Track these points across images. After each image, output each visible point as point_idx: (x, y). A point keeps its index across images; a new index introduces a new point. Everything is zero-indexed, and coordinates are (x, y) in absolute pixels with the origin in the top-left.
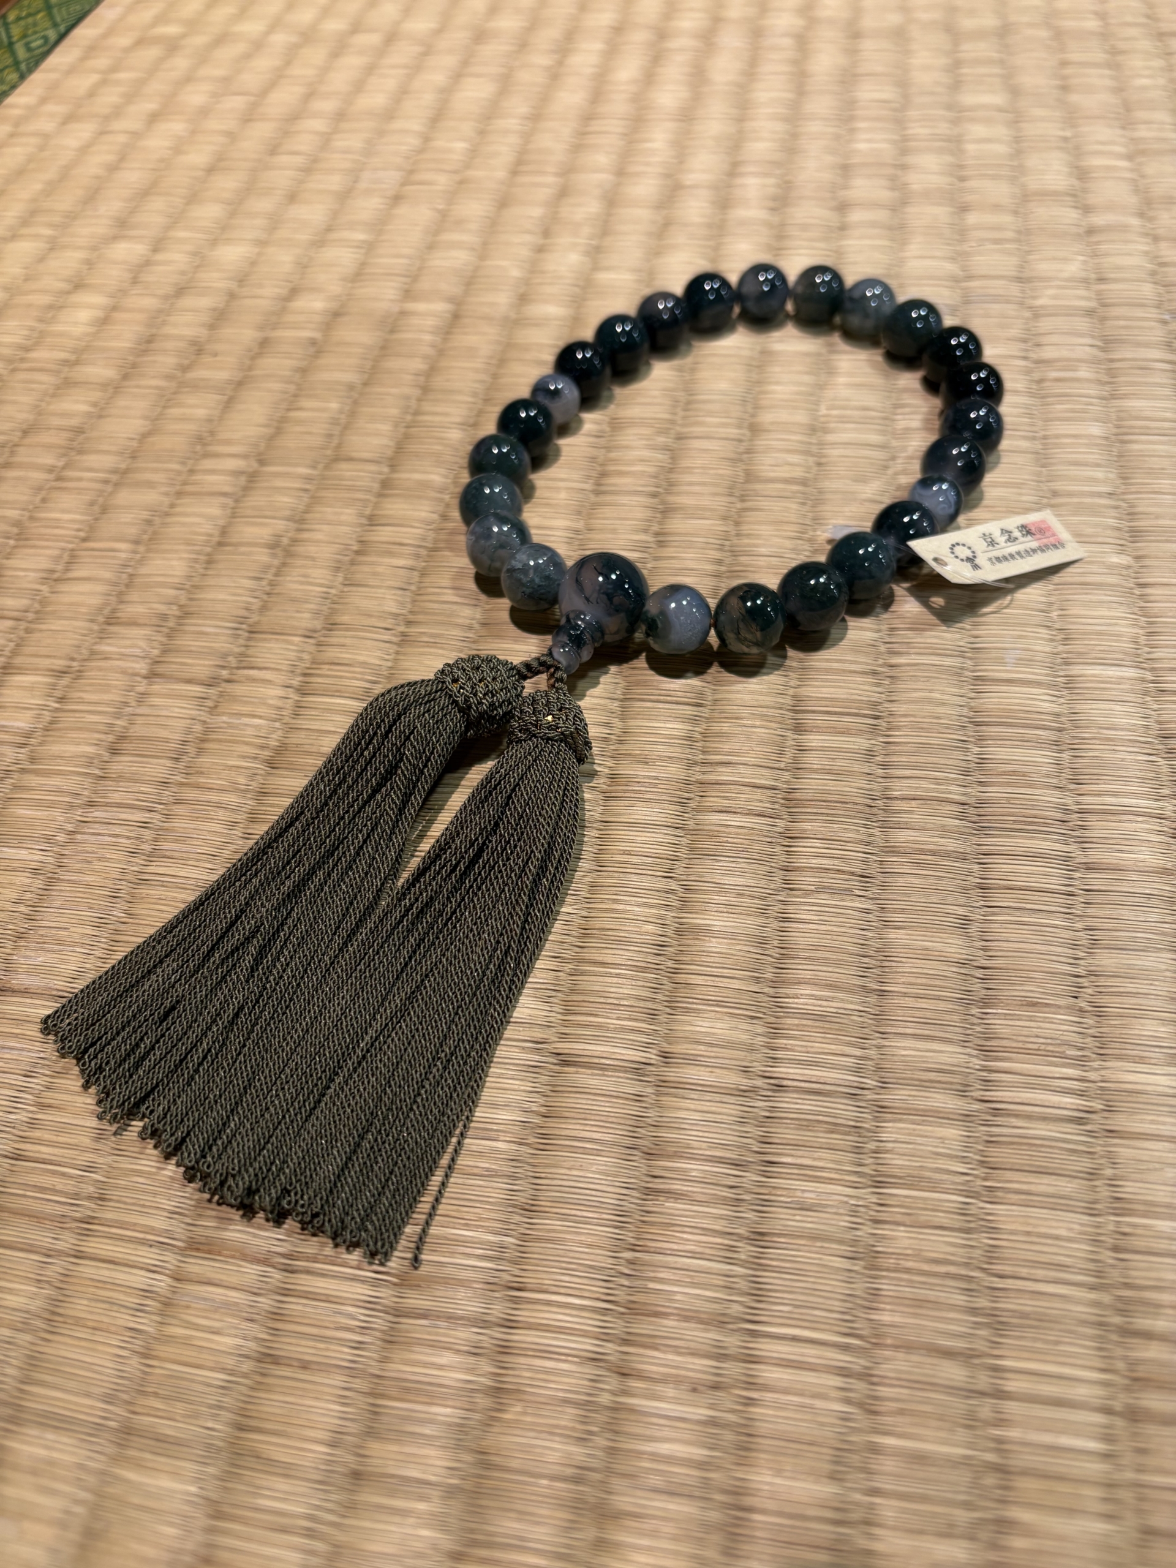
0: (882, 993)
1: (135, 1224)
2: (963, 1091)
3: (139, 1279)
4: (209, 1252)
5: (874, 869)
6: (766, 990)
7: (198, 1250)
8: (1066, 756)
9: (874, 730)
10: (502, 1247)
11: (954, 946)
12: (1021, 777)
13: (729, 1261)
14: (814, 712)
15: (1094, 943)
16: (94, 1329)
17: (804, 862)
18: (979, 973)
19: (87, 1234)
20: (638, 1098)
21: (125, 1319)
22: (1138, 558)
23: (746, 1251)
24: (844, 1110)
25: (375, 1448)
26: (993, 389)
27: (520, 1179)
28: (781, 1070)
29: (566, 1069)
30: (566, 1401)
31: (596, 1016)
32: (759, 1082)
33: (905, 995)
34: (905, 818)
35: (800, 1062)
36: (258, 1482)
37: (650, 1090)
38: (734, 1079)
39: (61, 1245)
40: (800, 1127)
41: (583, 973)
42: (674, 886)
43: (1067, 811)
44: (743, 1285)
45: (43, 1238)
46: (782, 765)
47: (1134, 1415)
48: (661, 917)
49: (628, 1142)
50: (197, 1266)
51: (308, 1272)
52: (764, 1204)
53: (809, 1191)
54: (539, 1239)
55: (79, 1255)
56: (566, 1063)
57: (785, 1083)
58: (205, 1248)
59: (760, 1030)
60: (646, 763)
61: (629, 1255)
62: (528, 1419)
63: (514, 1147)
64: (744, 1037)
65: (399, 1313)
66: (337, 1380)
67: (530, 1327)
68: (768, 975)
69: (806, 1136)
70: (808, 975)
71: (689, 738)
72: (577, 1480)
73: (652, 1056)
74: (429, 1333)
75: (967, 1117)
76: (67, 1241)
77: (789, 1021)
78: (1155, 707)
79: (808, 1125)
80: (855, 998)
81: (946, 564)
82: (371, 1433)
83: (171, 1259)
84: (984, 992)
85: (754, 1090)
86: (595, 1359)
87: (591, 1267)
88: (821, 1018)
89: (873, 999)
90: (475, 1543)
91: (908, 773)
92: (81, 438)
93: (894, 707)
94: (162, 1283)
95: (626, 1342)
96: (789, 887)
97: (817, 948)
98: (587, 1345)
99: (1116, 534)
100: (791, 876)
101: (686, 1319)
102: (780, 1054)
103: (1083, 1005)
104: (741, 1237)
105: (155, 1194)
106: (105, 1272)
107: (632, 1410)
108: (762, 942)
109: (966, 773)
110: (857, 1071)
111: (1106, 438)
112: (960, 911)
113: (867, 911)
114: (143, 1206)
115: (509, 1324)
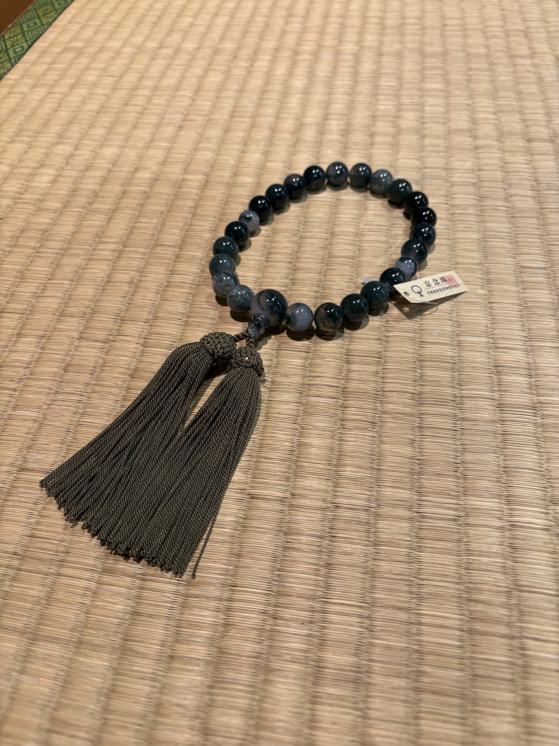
0: (379, 470)
1: (81, 562)
2: (410, 509)
3: (84, 583)
4: (111, 573)
5: (377, 420)
6: (333, 468)
7: (107, 572)
8: (456, 374)
9: (379, 363)
10: (228, 570)
11: (408, 451)
12: (438, 383)
13: (317, 575)
14: (354, 355)
15: (464, 450)
16: (66, 603)
17: (349, 417)
18: (417, 462)
19: (62, 566)
20: (282, 511)
21: (78, 599)
22: (489, 291)
23: (323, 571)
24: (363, 516)
25: (179, 646)
26: (432, 219)
27: (235, 543)
28: (338, 500)
29: (253, 500)
30: (253, 628)
31: (265, 479)
32: (330, 505)
33: (388, 470)
34: (390, 399)
35: (346, 497)
36: (133, 660)
37: (286, 508)
38: (320, 504)
39: (51, 571)
40: (345, 523)
41: (260, 462)
42: (297, 427)
43: (455, 396)
44: (322, 584)
45: (44, 568)
46: (341, 377)
47: (471, 632)
48: (292, 439)
49: (278, 529)
50: (106, 578)
51: (151, 580)
52: (331, 552)
53: (349, 547)
54: (242, 567)
55: (59, 575)
56: (253, 498)
57: (340, 505)
58: (109, 571)
59: (330, 484)
60: (286, 376)
61: (278, 573)
62: (238, 635)
63: (232, 531)
64: (324, 487)
65: (187, 596)
66: (164, 621)
67: (239, 601)
68: (334, 463)
69: (346, 526)
70: (350, 462)
71: (304, 366)
72: (257, 657)
73: (288, 495)
74: (199, 603)
75: (411, 519)
76: (54, 569)
77: (342, 481)
78: (493, 354)
79: (348, 522)
80: (368, 472)
81: (409, 295)
82: (177, 641)
83: (96, 576)
84: (419, 469)
85: (327, 508)
86: (264, 613)
87: (263, 577)
88: (355, 479)
89: (375, 472)
90: (217, 682)
91: (391, 381)
92: (46, 234)
93: (387, 354)
94: (93, 585)
95: (276, 606)
96: (343, 427)
97: (353, 452)
98: (261, 607)
99: (481, 281)
100: (344, 423)
101: (300, 597)
102: (338, 494)
103: (459, 475)
104: (322, 566)
105: (89, 550)
106: (70, 581)
107: (278, 631)
108: (332, 449)
109: (415, 381)
110: (368, 500)
111: (479, 240)
112: (411, 437)
113: (374, 437)
114: (84, 555)
115: (230, 600)
